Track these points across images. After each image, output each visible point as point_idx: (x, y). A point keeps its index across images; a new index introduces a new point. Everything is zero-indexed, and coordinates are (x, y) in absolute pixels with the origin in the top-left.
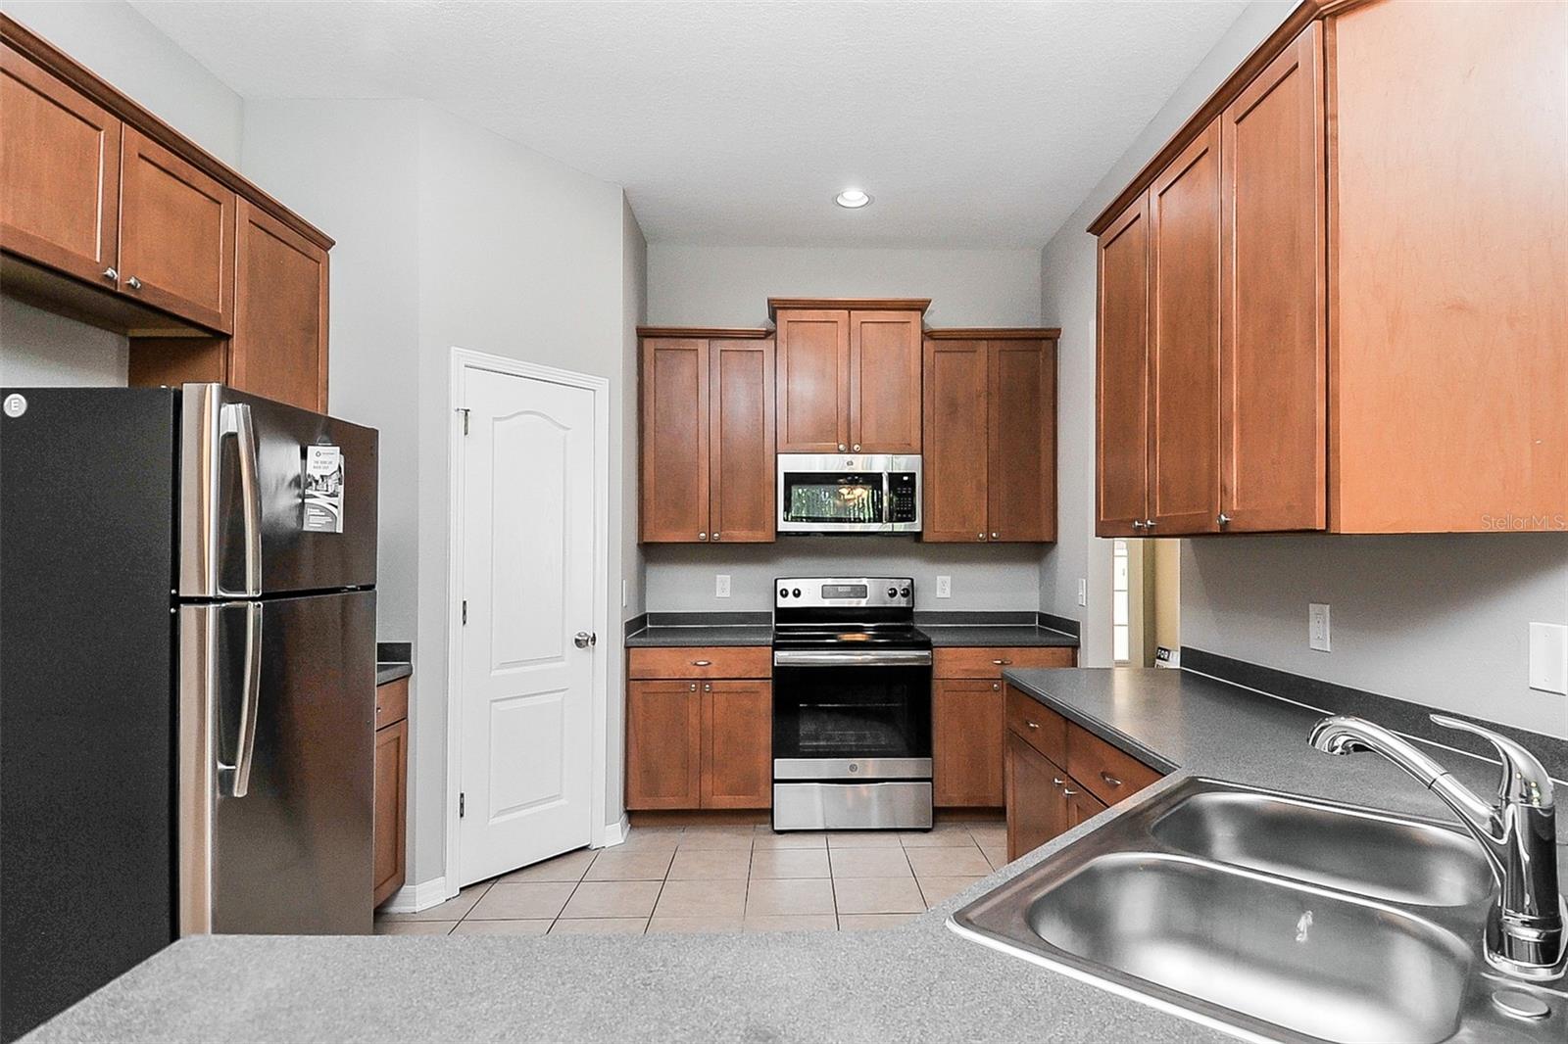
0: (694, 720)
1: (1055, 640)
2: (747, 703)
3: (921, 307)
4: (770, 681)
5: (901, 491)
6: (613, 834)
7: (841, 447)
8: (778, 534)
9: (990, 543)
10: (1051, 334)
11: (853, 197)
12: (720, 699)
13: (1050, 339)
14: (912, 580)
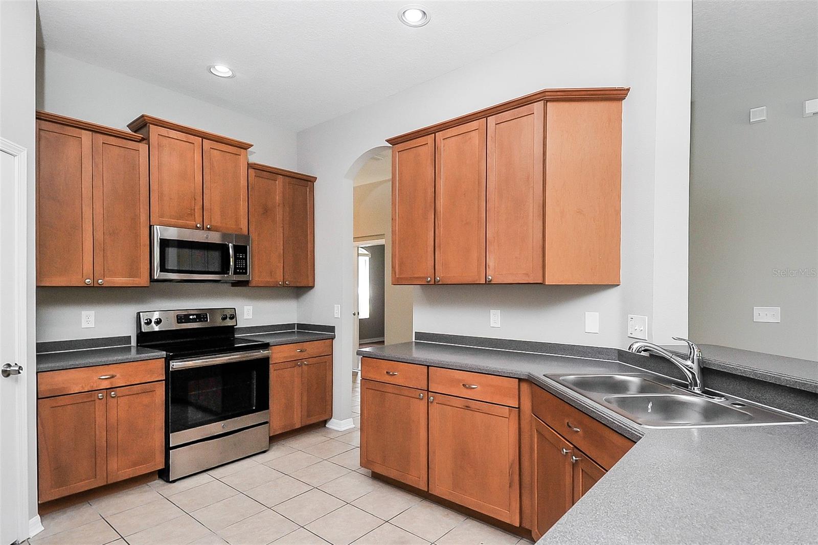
0: (100, 420)
1: (312, 338)
2: (146, 399)
3: (245, 147)
4: (164, 382)
5: (240, 256)
6: (35, 526)
7: (198, 225)
8: (152, 280)
9: (284, 286)
10: (312, 179)
11: (222, 70)
12: (123, 401)
13: (310, 181)
14: (235, 309)
